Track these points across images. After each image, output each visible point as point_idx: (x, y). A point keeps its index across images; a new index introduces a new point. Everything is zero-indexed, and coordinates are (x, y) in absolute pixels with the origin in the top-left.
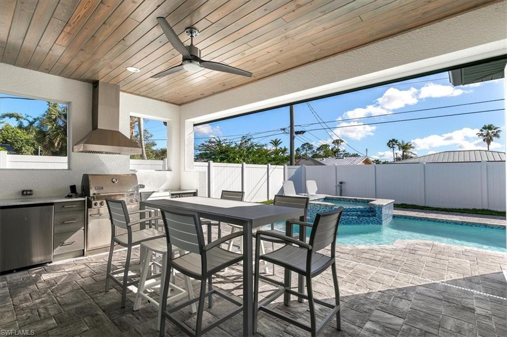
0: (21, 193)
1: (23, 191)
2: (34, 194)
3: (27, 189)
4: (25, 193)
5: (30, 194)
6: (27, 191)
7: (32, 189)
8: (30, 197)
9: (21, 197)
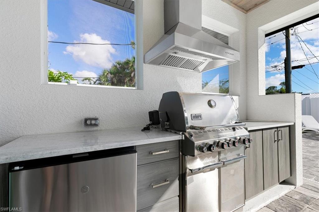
0: (83, 122)
1: (86, 120)
2: (100, 125)
3: (92, 116)
4: (88, 122)
5: (96, 125)
6: (91, 119)
7: (97, 116)
8: (95, 128)
9: (83, 128)
